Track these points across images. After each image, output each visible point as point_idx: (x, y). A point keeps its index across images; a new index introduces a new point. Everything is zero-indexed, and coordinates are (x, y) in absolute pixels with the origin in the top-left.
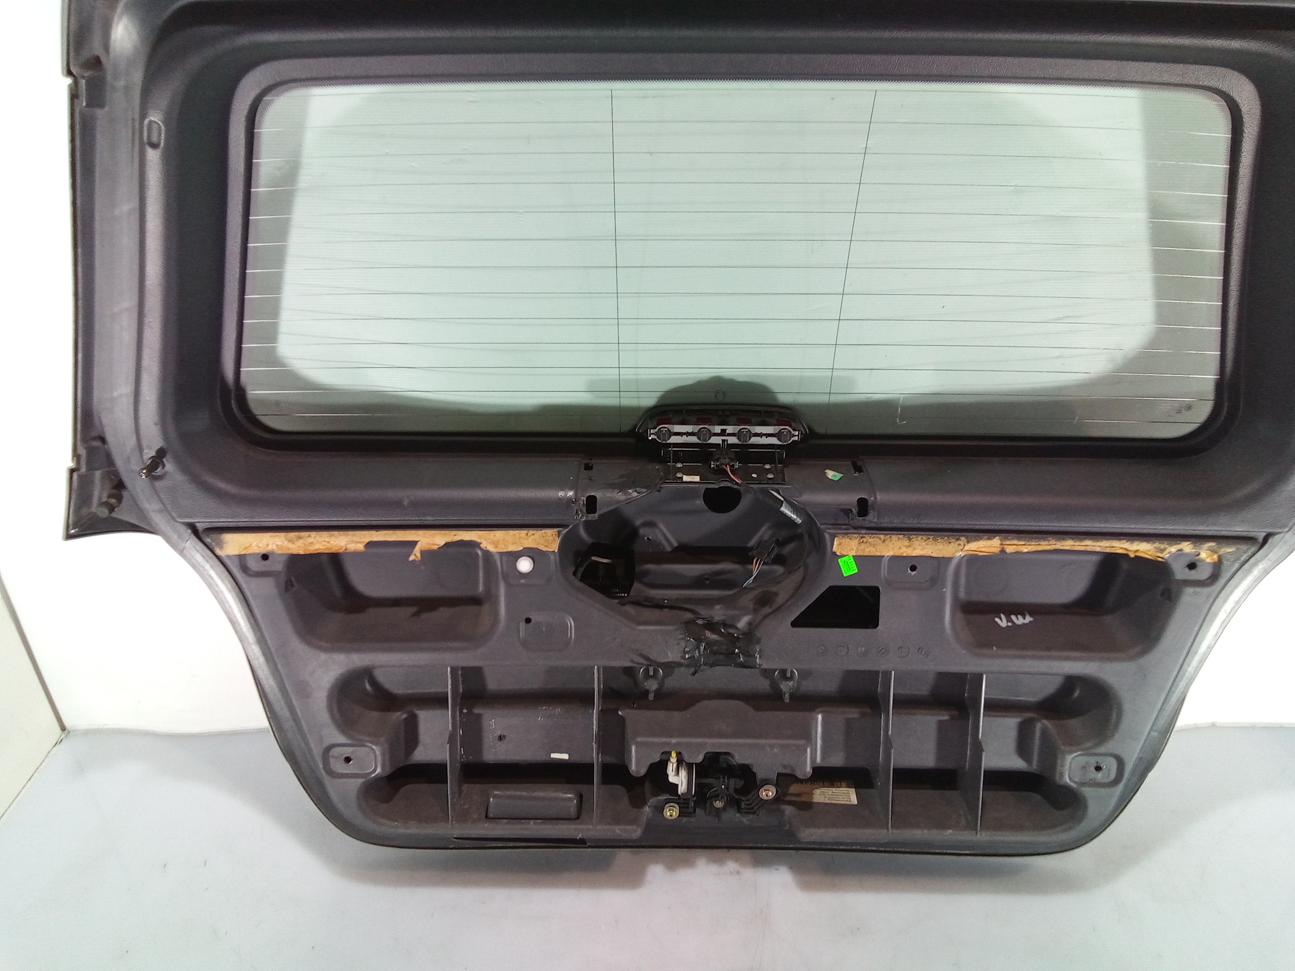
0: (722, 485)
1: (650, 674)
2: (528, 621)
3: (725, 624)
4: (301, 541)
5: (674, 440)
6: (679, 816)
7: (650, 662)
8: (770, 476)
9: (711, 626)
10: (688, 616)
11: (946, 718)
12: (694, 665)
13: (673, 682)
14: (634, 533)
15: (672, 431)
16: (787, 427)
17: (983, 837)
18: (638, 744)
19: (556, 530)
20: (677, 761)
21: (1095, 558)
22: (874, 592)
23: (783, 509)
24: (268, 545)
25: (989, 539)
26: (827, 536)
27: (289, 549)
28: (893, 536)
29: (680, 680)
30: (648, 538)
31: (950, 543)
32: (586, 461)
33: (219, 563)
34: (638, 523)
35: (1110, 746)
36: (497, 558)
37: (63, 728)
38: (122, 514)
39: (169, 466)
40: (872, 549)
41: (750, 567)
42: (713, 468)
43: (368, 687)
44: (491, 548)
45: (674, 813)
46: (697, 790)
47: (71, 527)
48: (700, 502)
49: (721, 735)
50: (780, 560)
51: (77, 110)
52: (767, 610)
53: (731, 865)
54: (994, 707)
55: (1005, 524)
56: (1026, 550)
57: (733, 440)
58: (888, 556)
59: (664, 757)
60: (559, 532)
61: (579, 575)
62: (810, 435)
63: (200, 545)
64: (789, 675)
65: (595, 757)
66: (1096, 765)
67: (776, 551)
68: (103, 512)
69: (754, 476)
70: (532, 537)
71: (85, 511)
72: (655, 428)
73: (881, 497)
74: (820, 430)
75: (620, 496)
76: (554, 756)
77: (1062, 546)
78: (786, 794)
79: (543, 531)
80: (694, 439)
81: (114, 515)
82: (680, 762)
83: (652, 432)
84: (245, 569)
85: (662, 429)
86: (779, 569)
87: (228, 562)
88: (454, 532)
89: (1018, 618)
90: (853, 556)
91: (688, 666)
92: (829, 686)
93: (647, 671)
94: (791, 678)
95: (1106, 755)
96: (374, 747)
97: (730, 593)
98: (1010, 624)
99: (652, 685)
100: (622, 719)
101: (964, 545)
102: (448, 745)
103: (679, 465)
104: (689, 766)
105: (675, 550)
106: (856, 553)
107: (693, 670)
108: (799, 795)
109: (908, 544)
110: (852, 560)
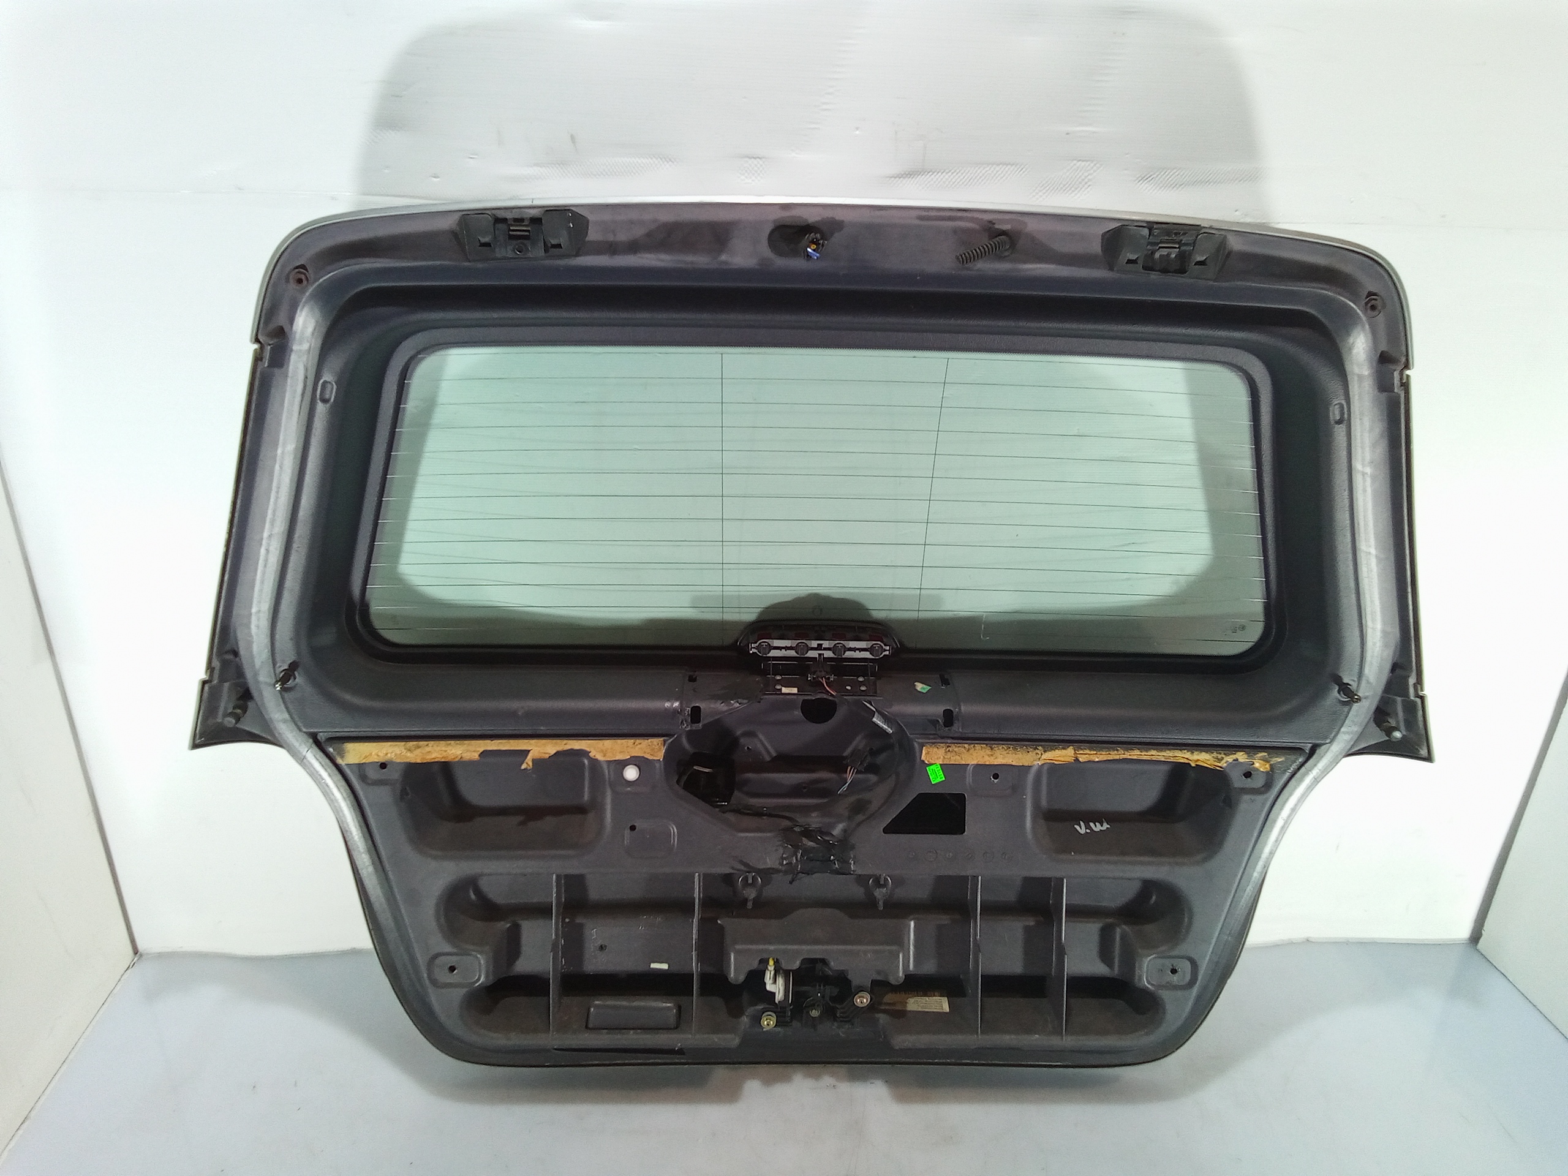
0: (818, 697)
1: (749, 882)
2: (633, 828)
3: (821, 832)
4: (419, 750)
5: (774, 653)
6: (776, 1025)
7: (750, 869)
8: (863, 688)
9: (807, 833)
10: (786, 823)
11: (1032, 923)
12: (792, 872)
13: (770, 892)
14: (734, 743)
15: (771, 645)
16: (879, 643)
17: (1068, 1041)
18: (738, 952)
19: (662, 739)
20: (774, 969)
21: (1166, 768)
22: (960, 799)
23: (874, 719)
24: (387, 754)
25: (1064, 749)
26: (916, 745)
27: (408, 758)
28: (976, 745)
29: (779, 888)
30: (748, 748)
31: (1028, 752)
32: (691, 673)
33: (336, 772)
34: (738, 733)
35: (1184, 948)
36: (605, 766)
37: (136, 951)
38: (246, 725)
39: (299, 679)
40: (958, 757)
41: (845, 776)
42: (810, 680)
43: (473, 897)
44: (600, 757)
45: (772, 1022)
46: (794, 999)
47: (198, 737)
48: (798, 713)
49: (816, 941)
50: (872, 769)
51: (259, 370)
52: (860, 817)
53: (828, 1080)
54: (1076, 912)
55: (1078, 734)
56: (1097, 760)
57: (828, 654)
58: (972, 765)
59: (761, 967)
60: (665, 741)
61: (682, 783)
62: (900, 650)
63: (320, 754)
64: (882, 882)
65: (695, 967)
66: (1172, 967)
67: (869, 759)
68: (230, 722)
69: (849, 688)
70: (639, 746)
71: (211, 722)
72: (756, 643)
73: (965, 708)
74: (911, 645)
75: (722, 707)
76: (654, 966)
77: (1130, 755)
78: (880, 1004)
79: (649, 740)
80: (792, 653)
81: (238, 726)
82: (777, 972)
83: (753, 646)
84: (363, 778)
85: (762, 644)
86: (873, 778)
87: (348, 771)
88: (565, 741)
89: (1096, 826)
90: (941, 765)
91: (786, 873)
92: (921, 893)
93: (746, 879)
94: (885, 885)
95: (1182, 957)
96: (479, 956)
97: (825, 800)
98: (1088, 831)
99: (751, 894)
100: (722, 928)
101: (1042, 754)
102: (552, 954)
103: (778, 678)
104: (786, 974)
105: (774, 759)
106: (943, 761)
107: (790, 877)
108: (893, 1004)
109: (991, 753)
110: (940, 768)
